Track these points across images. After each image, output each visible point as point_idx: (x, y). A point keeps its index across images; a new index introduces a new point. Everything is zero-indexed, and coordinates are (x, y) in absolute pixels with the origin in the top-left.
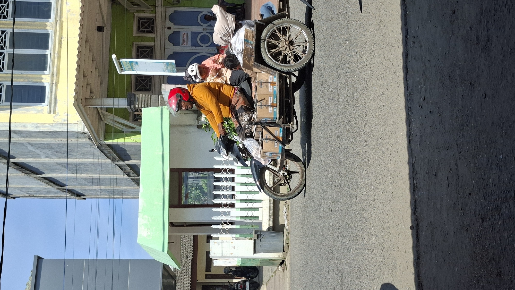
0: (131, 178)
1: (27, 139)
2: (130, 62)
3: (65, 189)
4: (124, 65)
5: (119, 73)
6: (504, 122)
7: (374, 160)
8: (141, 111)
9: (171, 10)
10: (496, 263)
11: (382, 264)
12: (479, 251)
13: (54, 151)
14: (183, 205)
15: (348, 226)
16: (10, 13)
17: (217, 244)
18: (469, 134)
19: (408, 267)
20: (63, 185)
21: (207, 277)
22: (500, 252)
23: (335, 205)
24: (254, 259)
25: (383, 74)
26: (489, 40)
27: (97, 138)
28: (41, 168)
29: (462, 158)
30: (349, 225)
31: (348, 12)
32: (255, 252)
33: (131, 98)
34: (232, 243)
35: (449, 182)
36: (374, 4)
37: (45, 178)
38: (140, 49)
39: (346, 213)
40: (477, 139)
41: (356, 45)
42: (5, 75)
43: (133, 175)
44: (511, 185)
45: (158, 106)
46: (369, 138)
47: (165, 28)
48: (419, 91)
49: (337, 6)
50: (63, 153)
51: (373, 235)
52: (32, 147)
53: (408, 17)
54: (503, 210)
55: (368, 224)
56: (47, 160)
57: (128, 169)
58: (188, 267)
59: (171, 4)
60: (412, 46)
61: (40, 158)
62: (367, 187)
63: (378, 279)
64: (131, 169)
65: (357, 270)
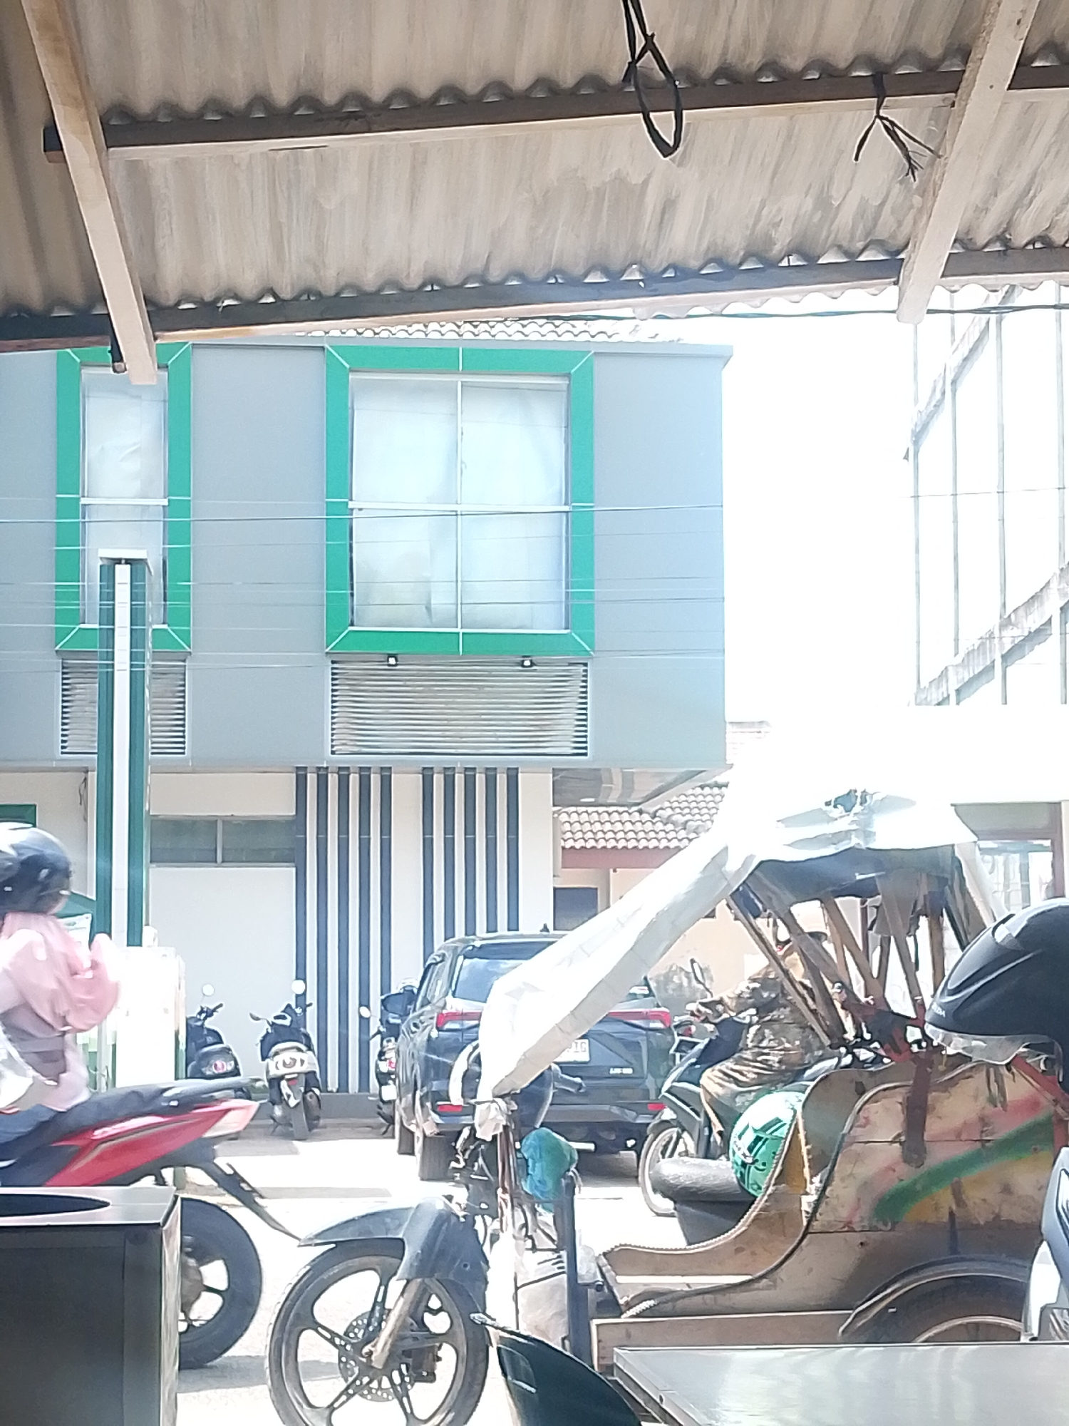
3: (944, 393)
57: (1033, 622)
64: (1030, 633)
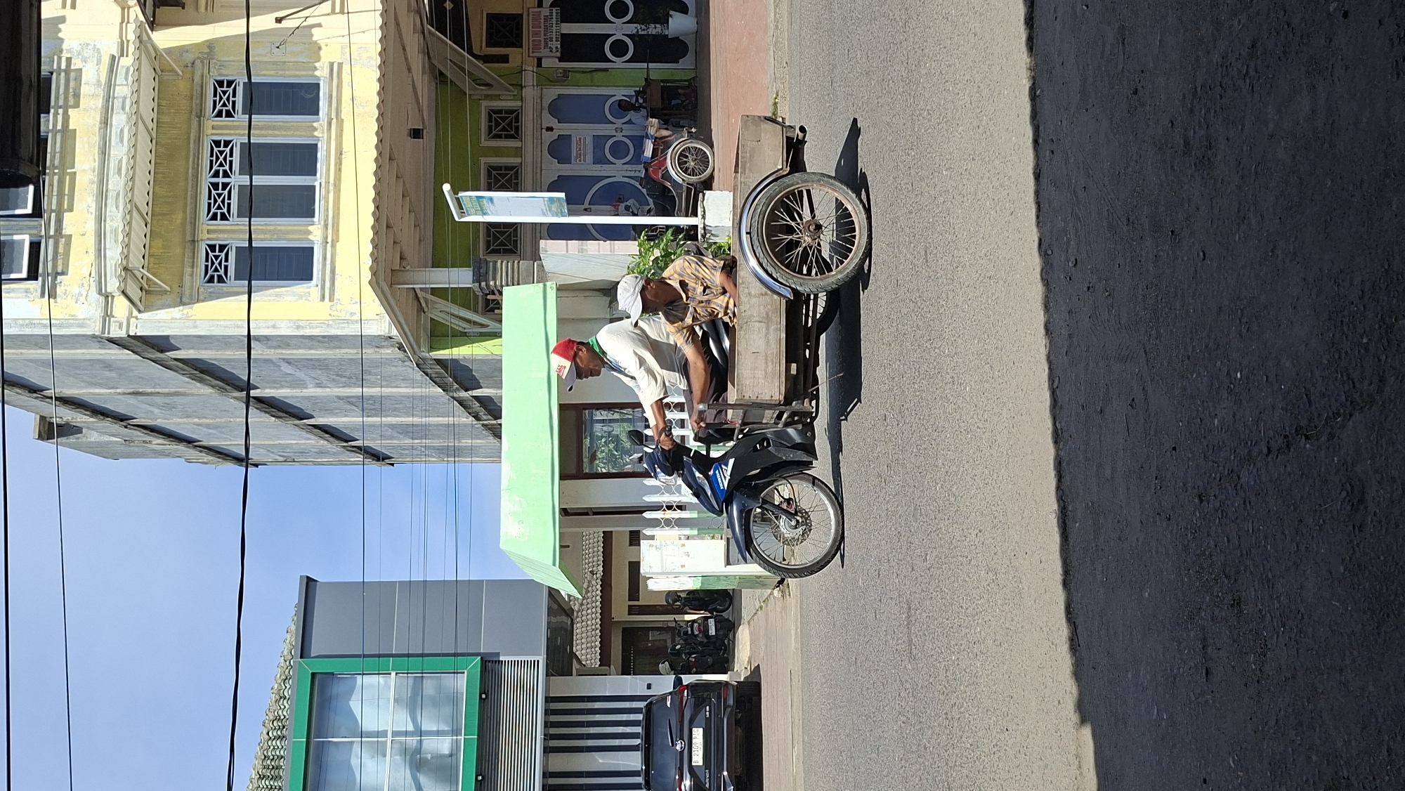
0: (481, 422)
1: (280, 351)
2: (479, 198)
3: (353, 447)
4: (465, 203)
5: (457, 219)
6: (1245, 308)
7: (972, 383)
8: (501, 293)
9: (552, 93)
10: (1230, 582)
11: (992, 585)
12: (1194, 558)
13: (331, 373)
14: (586, 473)
15: (919, 511)
16: (239, 106)
17: (654, 547)
18: (1171, 331)
19: (1047, 590)
20: (349, 439)
21: (632, 610)
22: (1237, 561)
23: (892, 472)
24: (726, 576)
25: (988, 215)
26: (1210, 147)
27: (415, 347)
28: (306, 407)
29: (1157, 378)
30: (923, 510)
31: (913, 93)
32: (728, 563)
33: (481, 268)
34: (683, 545)
35: (1130, 425)
36: (968, 77)
37: (315, 426)
38: (494, 172)
39: (915, 486)
40: (1188, 340)
41: (932, 157)
42: (233, 228)
43: (485, 417)
44: (1260, 432)
45: (533, 283)
46: (960, 341)
47: (542, 129)
48: (1065, 246)
49: (891, 82)
50: (350, 378)
51: (973, 528)
52: (290, 367)
53: (1038, 100)
54: (1244, 480)
55: (961, 508)
56: (319, 392)
57: (476, 405)
58: (594, 593)
59: (551, 81)
60: (1047, 158)
61: (306, 388)
62: (958, 437)
63: (983, 613)
64: (481, 407)
65: (939, 596)
